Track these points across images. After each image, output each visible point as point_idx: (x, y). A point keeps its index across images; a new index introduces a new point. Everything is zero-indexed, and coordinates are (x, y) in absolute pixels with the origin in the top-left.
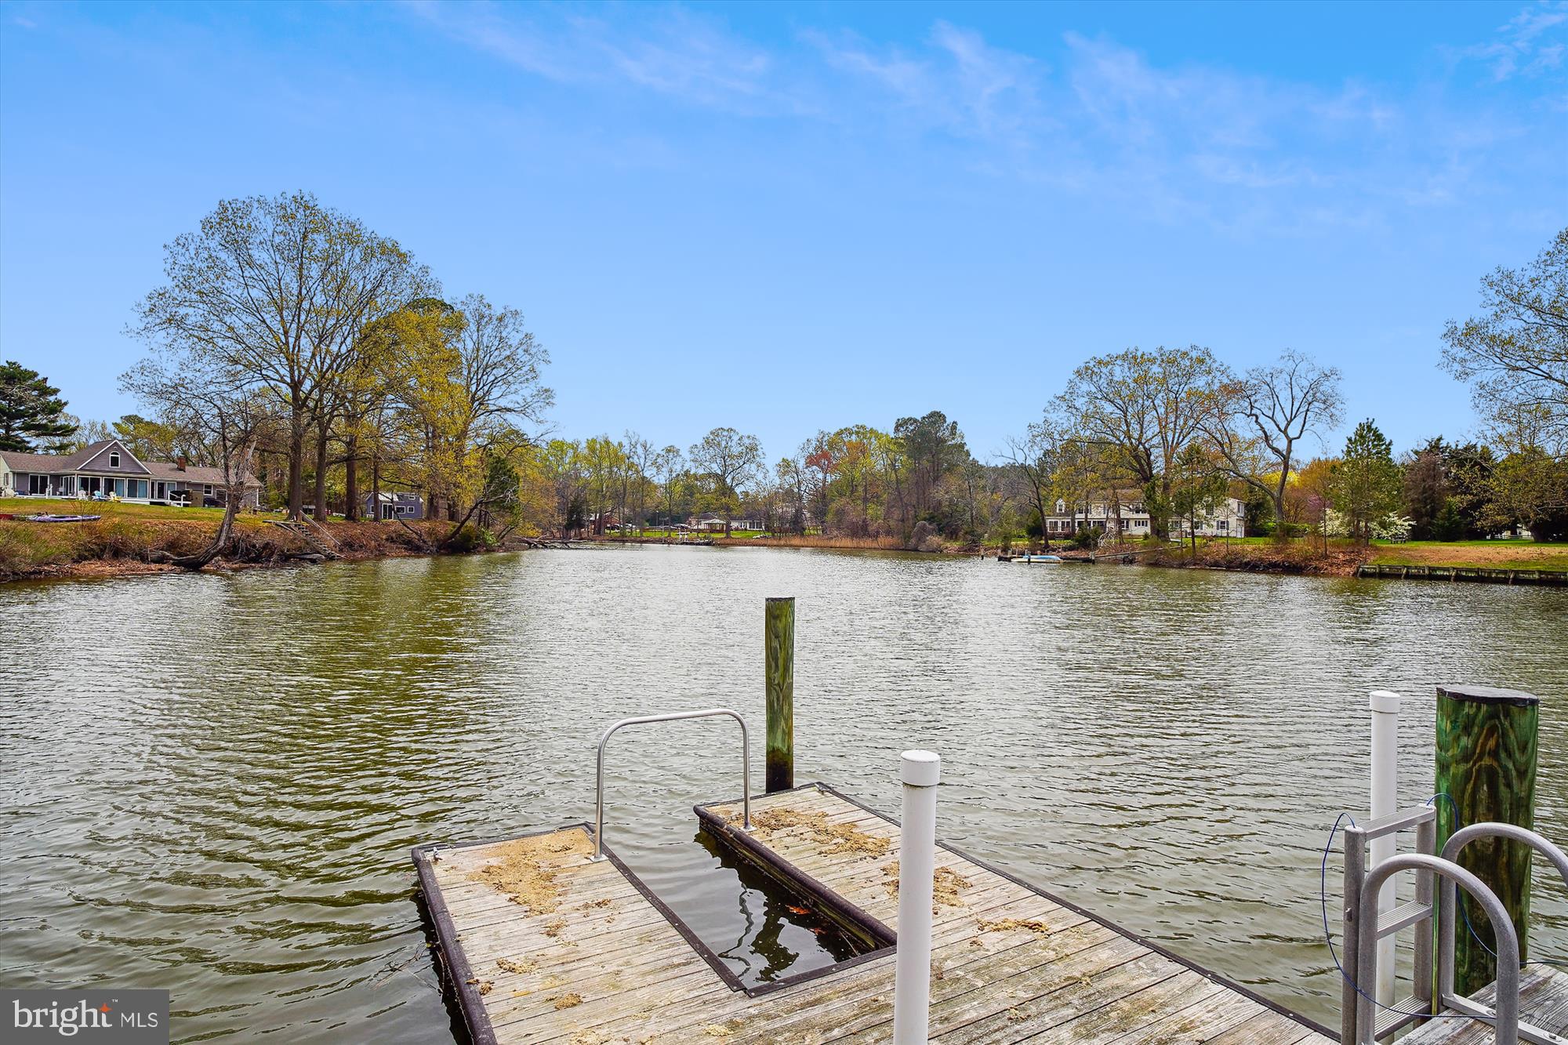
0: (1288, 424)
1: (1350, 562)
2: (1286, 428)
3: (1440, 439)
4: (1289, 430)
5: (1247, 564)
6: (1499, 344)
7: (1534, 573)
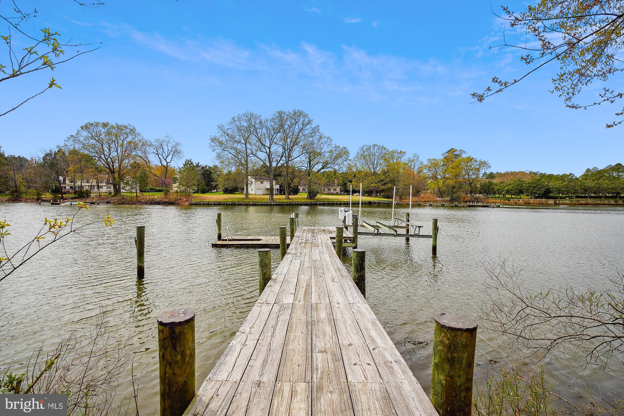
0: (167, 158)
1: (187, 201)
2: (166, 159)
3: (199, 163)
4: (167, 159)
5: (157, 202)
6: (221, 143)
7: (229, 202)
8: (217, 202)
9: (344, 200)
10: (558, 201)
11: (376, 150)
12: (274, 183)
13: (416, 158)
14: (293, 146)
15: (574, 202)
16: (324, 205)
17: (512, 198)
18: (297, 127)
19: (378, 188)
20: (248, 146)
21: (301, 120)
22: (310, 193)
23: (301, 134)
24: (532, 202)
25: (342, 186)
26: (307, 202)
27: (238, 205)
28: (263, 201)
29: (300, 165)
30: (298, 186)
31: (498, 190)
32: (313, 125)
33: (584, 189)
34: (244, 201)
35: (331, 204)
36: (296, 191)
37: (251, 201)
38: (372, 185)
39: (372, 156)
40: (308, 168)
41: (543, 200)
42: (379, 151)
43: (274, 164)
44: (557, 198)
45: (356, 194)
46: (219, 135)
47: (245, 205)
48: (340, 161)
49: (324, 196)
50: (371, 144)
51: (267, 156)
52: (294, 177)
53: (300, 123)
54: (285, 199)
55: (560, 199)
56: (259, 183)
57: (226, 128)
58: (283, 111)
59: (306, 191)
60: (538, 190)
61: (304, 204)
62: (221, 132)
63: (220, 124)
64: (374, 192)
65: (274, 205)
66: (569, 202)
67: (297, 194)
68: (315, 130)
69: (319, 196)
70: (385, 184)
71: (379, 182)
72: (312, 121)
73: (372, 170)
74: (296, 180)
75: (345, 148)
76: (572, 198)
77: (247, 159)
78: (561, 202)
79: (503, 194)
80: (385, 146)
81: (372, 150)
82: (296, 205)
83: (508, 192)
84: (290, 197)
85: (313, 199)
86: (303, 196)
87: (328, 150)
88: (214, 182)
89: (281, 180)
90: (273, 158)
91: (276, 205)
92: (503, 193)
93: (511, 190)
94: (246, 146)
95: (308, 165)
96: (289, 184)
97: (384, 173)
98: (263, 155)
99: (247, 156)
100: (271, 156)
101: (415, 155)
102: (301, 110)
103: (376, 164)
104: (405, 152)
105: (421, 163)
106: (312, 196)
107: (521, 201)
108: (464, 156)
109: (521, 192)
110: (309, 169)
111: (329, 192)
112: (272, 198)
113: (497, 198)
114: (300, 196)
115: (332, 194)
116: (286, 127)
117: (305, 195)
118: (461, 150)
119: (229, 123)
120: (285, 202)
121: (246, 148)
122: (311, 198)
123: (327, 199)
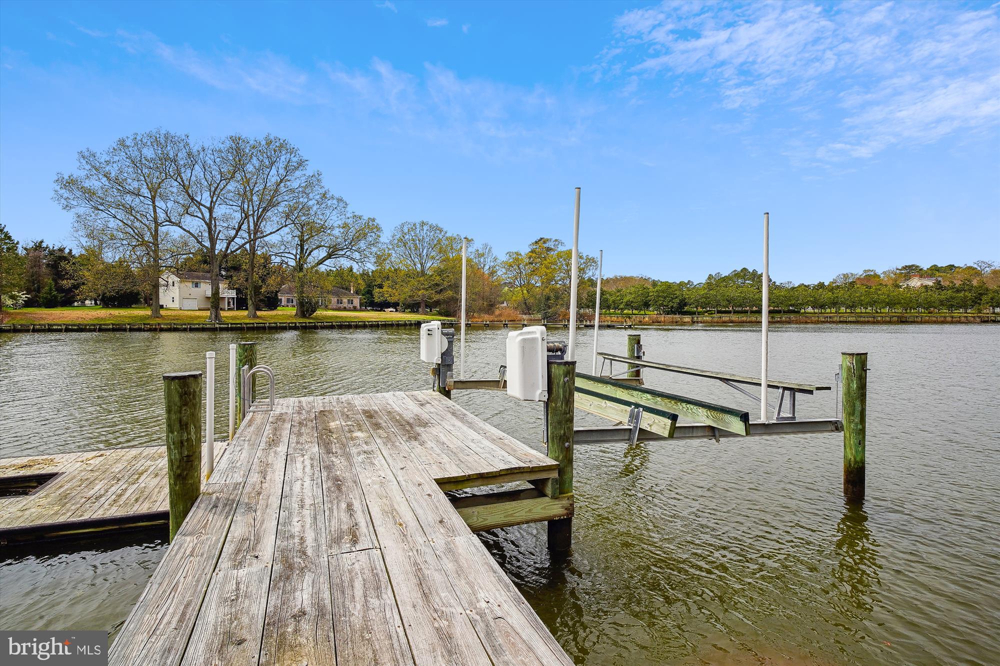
3: (42, 242)
6: (89, 194)
7: (109, 325)
8: (74, 325)
9: (370, 320)
10: (696, 318)
11: (425, 231)
12: (222, 286)
13: (487, 251)
14: (265, 210)
15: (716, 320)
16: (332, 327)
17: (633, 314)
18: (274, 171)
19: (431, 299)
20: (159, 203)
21: (283, 158)
22: (301, 304)
23: (282, 189)
24: (663, 320)
25: (363, 295)
26: (296, 324)
27: (131, 330)
28: (195, 322)
29: (282, 251)
30: (277, 292)
31: (614, 302)
32: (310, 171)
33: (728, 301)
34: (147, 322)
35: (346, 325)
36: (272, 303)
37: (164, 322)
38: (420, 293)
39: (418, 241)
40: (298, 257)
41: (677, 317)
42: (431, 234)
43: (220, 246)
44: (694, 313)
45: (390, 310)
46: (83, 173)
47: (150, 330)
48: (362, 244)
49: (330, 313)
50: (418, 220)
51: (205, 226)
52: (268, 274)
53: (281, 164)
54: (248, 317)
55: (698, 314)
56: (190, 284)
57: (102, 160)
58: (243, 137)
59: (295, 303)
60: (669, 302)
61: (289, 327)
62: (88, 167)
63: (84, 150)
64: (423, 305)
65: (222, 329)
66: (710, 319)
67: (275, 308)
68: (312, 182)
69: (319, 313)
70: (441, 290)
71: (430, 287)
72: (306, 162)
73: (419, 266)
74: (271, 281)
75: (374, 220)
76: (712, 314)
77: (156, 231)
78: (700, 319)
79: (622, 309)
80: (440, 225)
81: (418, 232)
82: (271, 328)
83: (629, 305)
84: (259, 313)
85: (308, 318)
86: (287, 312)
87: (340, 223)
88: (67, 279)
89: (239, 278)
90: (220, 231)
91: (227, 330)
92: (621, 306)
93: (632, 302)
94: (154, 202)
95: (299, 251)
96: (257, 289)
97: (440, 272)
98: (195, 224)
99: (157, 224)
100: (216, 228)
101: (486, 245)
102: (282, 138)
103: (425, 256)
104: (472, 240)
105: (495, 259)
106: (307, 311)
107: (647, 319)
108: (561, 248)
109: (646, 305)
110: (301, 257)
111: (340, 305)
112: (217, 317)
113: (612, 314)
114: (280, 313)
115: (345, 309)
116: (250, 168)
117: (292, 311)
118: (556, 240)
119: (112, 150)
120: (246, 324)
121: (154, 207)
122: (304, 316)
123: (337, 317)
